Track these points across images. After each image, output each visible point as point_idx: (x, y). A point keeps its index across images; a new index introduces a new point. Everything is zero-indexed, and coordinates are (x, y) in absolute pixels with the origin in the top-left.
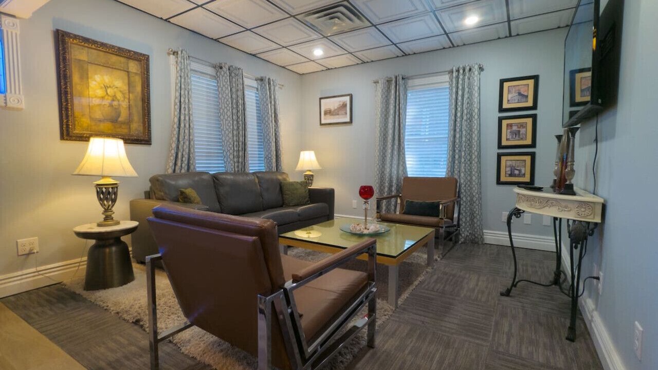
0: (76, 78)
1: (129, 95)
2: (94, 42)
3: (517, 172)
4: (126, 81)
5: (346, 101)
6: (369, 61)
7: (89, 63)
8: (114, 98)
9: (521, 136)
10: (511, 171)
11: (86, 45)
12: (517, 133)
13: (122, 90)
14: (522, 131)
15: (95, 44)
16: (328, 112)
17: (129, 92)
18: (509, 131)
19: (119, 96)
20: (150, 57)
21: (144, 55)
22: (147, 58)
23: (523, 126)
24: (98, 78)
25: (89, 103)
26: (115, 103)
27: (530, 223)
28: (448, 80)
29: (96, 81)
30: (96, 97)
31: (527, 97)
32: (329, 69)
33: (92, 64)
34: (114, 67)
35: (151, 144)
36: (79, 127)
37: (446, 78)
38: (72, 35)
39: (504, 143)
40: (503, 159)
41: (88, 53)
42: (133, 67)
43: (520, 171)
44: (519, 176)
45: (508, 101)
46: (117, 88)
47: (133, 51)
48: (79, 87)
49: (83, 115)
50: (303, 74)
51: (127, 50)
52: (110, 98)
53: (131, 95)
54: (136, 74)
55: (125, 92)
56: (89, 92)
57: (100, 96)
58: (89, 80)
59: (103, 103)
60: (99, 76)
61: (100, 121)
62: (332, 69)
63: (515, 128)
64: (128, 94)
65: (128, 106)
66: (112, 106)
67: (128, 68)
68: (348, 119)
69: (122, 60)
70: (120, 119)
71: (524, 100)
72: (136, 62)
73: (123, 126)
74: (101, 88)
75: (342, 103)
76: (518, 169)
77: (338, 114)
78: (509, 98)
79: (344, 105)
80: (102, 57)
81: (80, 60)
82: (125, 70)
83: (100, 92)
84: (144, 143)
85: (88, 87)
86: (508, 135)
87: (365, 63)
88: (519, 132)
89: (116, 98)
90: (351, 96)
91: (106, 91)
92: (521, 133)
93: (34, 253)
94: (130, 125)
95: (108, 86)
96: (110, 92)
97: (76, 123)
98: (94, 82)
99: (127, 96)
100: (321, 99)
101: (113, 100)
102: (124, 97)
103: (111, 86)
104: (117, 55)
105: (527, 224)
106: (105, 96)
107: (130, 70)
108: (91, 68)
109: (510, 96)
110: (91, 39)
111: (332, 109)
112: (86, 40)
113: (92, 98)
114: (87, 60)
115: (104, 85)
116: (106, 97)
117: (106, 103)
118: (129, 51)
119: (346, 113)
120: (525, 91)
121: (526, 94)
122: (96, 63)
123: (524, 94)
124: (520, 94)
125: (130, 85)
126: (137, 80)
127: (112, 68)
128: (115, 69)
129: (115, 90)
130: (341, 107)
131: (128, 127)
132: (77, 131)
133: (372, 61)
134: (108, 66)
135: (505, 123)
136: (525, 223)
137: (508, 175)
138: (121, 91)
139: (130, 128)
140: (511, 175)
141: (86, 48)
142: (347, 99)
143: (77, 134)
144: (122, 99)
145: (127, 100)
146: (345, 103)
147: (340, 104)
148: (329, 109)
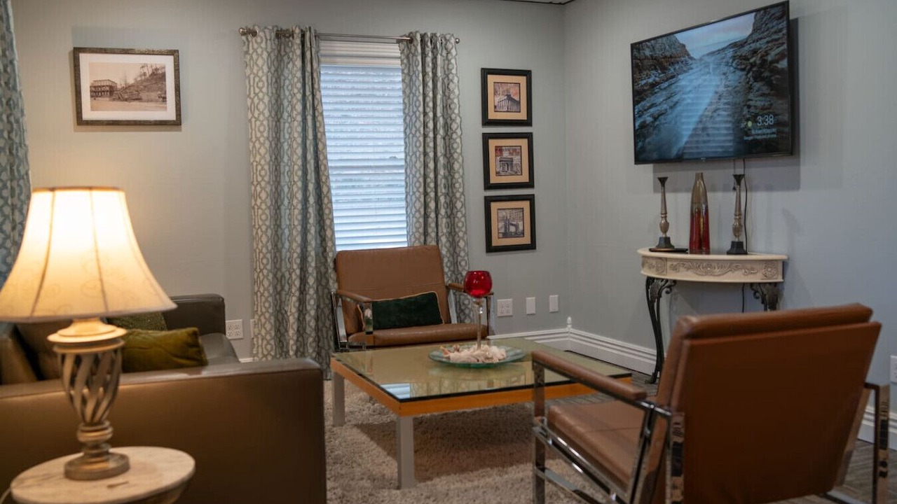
3: (512, 229)
5: (162, 68)
9: (515, 169)
10: (506, 227)
12: (509, 163)
14: (516, 159)
16: (103, 91)
18: (498, 158)
23: (516, 151)
27: (534, 312)
28: (399, 55)
31: (518, 103)
37: (395, 50)
39: (494, 179)
40: (494, 206)
43: (516, 226)
44: (516, 235)
45: (495, 107)
63: (506, 154)
68: (168, 115)
71: (515, 108)
75: (149, 71)
76: (514, 223)
77: (139, 99)
78: (496, 104)
79: (158, 78)
86: (498, 166)
88: (512, 160)
90: (177, 56)
92: (514, 162)
100: (78, 51)
105: (532, 314)
109: (497, 99)
111: (120, 84)
119: (164, 99)
120: (516, 94)
121: (517, 98)
123: (514, 98)
124: (509, 98)
130: (144, 81)
135: (493, 143)
136: (528, 313)
137: (501, 235)
140: (506, 235)
142: (167, 61)
146: (160, 72)
147: (145, 74)
148: (108, 83)
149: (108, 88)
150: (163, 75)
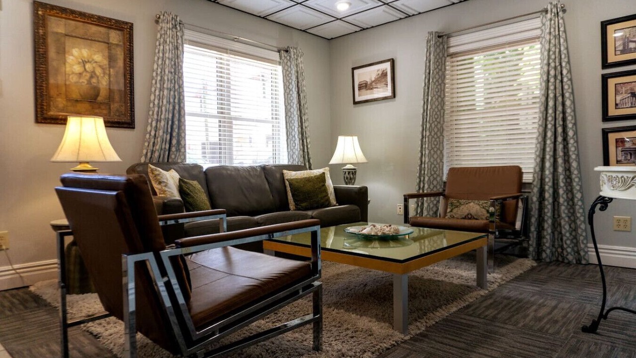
0: (52, 53)
1: (110, 71)
2: (73, 12)
4: (106, 54)
5: (386, 69)
6: (415, 13)
7: (66, 35)
8: (93, 74)
11: (63, 16)
12: (632, 153)
13: (102, 64)
15: (73, 13)
17: (110, 68)
18: (620, 149)
19: (99, 71)
20: (134, 24)
21: (127, 23)
22: (131, 27)
24: (75, 52)
25: (65, 80)
26: (94, 80)
29: (73, 55)
30: (73, 73)
32: (364, 29)
33: (69, 36)
34: (93, 39)
35: (134, 128)
36: (54, 109)
38: (48, 6)
41: (65, 25)
42: (115, 37)
45: (616, 105)
46: (96, 62)
47: (114, 19)
48: (55, 63)
49: (59, 95)
50: (332, 39)
51: (107, 18)
52: (88, 75)
53: (111, 70)
54: (117, 45)
55: (104, 67)
56: (65, 68)
57: (78, 72)
58: (67, 56)
59: (81, 81)
60: (77, 49)
61: (77, 101)
62: (367, 28)
63: (628, 145)
64: (108, 69)
65: (108, 82)
66: (91, 84)
67: (109, 39)
68: (389, 93)
69: (102, 30)
70: (99, 99)
72: (118, 32)
73: (103, 107)
74: (79, 63)
75: (380, 73)
77: (377, 87)
79: (384, 75)
80: (80, 28)
81: (57, 33)
82: (106, 41)
83: (77, 69)
84: (126, 126)
85: (65, 63)
86: (619, 155)
87: (410, 16)
89: (95, 74)
90: (393, 62)
91: (84, 66)
93: (3, 250)
94: (110, 106)
95: (87, 60)
96: (89, 68)
97: (52, 103)
98: (71, 57)
99: (108, 72)
100: (353, 69)
101: (92, 77)
102: (104, 73)
103: (90, 60)
104: (96, 25)
106: (83, 72)
107: (111, 41)
108: (69, 42)
109: (619, 97)
110: (68, 9)
111: (369, 81)
112: (64, 10)
113: (69, 75)
114: (64, 32)
115: (82, 60)
116: (84, 74)
117: (83, 81)
118: (110, 20)
119: (387, 85)
122: (74, 34)
124: (633, 96)
125: (111, 59)
126: (118, 53)
127: (91, 40)
128: (95, 41)
129: (94, 65)
130: (380, 77)
131: (108, 107)
132: (52, 113)
133: (420, 13)
134: (87, 39)
138: (100, 66)
139: (110, 108)
140: (623, 52)
141: (64, 20)
142: (387, 66)
143: (52, 115)
144: (102, 75)
145: (107, 77)
146: (385, 72)
147: (379, 74)
148: (364, 82)
149: (364, 85)
150: (386, 73)
